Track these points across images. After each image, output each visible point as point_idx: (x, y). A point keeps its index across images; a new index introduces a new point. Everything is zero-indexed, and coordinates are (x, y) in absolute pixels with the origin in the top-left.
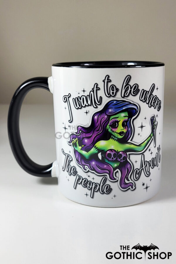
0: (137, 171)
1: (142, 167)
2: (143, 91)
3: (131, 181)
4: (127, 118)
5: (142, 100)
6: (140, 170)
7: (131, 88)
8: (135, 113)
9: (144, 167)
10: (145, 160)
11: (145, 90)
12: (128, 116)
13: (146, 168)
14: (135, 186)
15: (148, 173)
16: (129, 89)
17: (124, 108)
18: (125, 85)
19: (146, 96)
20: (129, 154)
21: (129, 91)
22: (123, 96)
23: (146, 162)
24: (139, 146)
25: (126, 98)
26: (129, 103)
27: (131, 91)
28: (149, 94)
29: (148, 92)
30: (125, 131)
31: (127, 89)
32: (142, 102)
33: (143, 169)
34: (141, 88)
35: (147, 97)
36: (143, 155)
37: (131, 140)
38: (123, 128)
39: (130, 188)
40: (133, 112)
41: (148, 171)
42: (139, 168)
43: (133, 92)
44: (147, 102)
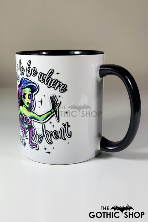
0: (39, 136)
1: (44, 134)
2: (41, 73)
3: (35, 142)
4: (30, 93)
5: (40, 81)
6: (42, 136)
7: (32, 70)
8: (36, 90)
9: (45, 135)
10: (46, 130)
11: (42, 73)
12: (30, 91)
13: (48, 136)
14: (38, 147)
15: (50, 141)
16: (31, 71)
17: (28, 85)
18: (28, 67)
19: (43, 78)
20: (33, 121)
21: (30, 72)
22: (27, 76)
23: (47, 132)
24: (40, 116)
25: (29, 77)
26: (30, 81)
27: (31, 72)
28: (47, 77)
29: (45, 75)
30: (30, 102)
31: (29, 71)
32: (40, 82)
33: (44, 136)
34: (39, 71)
35: (45, 79)
36: (44, 125)
37: (34, 110)
38: (28, 100)
39: (34, 147)
40: (34, 89)
41: (50, 139)
42: (41, 134)
43: (33, 73)
44: (46, 83)
